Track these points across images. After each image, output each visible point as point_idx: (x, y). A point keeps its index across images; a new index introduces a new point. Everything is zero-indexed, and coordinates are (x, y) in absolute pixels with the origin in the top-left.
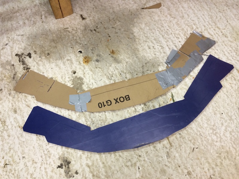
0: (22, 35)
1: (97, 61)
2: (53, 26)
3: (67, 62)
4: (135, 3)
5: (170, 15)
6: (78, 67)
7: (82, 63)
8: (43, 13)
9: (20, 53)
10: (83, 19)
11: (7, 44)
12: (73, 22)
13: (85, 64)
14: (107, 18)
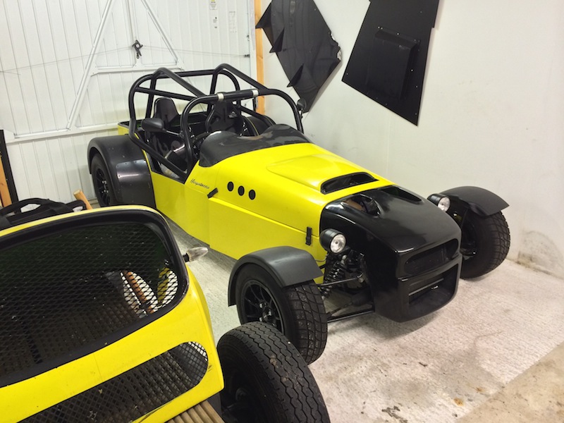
0: (375, 391)
1: (470, 400)
2: (399, 377)
3: (441, 407)
4: (464, 344)
5: (507, 349)
6: (455, 409)
7: (456, 405)
8: (379, 367)
9: (385, 408)
10: (425, 366)
11: (364, 403)
12: (416, 370)
13: (460, 406)
14: (447, 361)
